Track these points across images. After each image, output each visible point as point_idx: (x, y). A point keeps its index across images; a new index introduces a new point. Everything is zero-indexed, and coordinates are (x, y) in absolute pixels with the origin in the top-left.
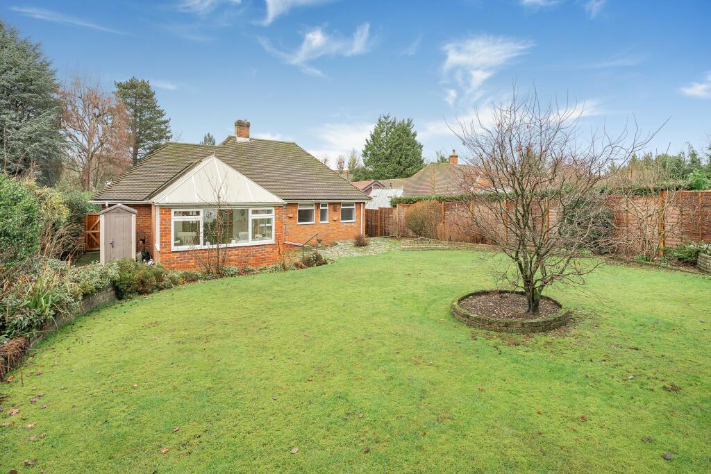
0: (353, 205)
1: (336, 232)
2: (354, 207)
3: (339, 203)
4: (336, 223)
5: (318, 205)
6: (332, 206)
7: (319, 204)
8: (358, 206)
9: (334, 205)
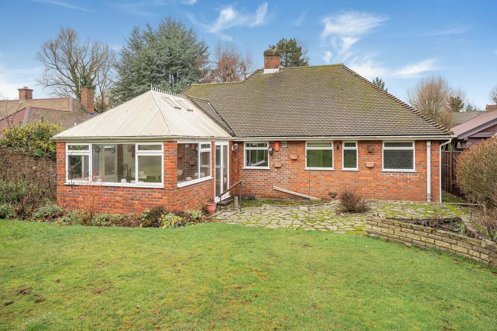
0: (410, 144)
1: (373, 184)
2: (413, 148)
3: (380, 142)
4: (375, 171)
5: (338, 143)
6: (365, 146)
7: (341, 142)
8: (421, 146)
9: (370, 144)
